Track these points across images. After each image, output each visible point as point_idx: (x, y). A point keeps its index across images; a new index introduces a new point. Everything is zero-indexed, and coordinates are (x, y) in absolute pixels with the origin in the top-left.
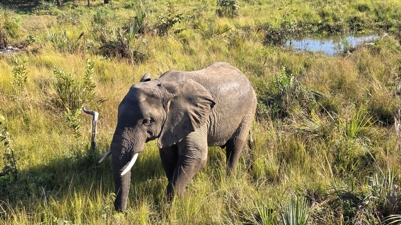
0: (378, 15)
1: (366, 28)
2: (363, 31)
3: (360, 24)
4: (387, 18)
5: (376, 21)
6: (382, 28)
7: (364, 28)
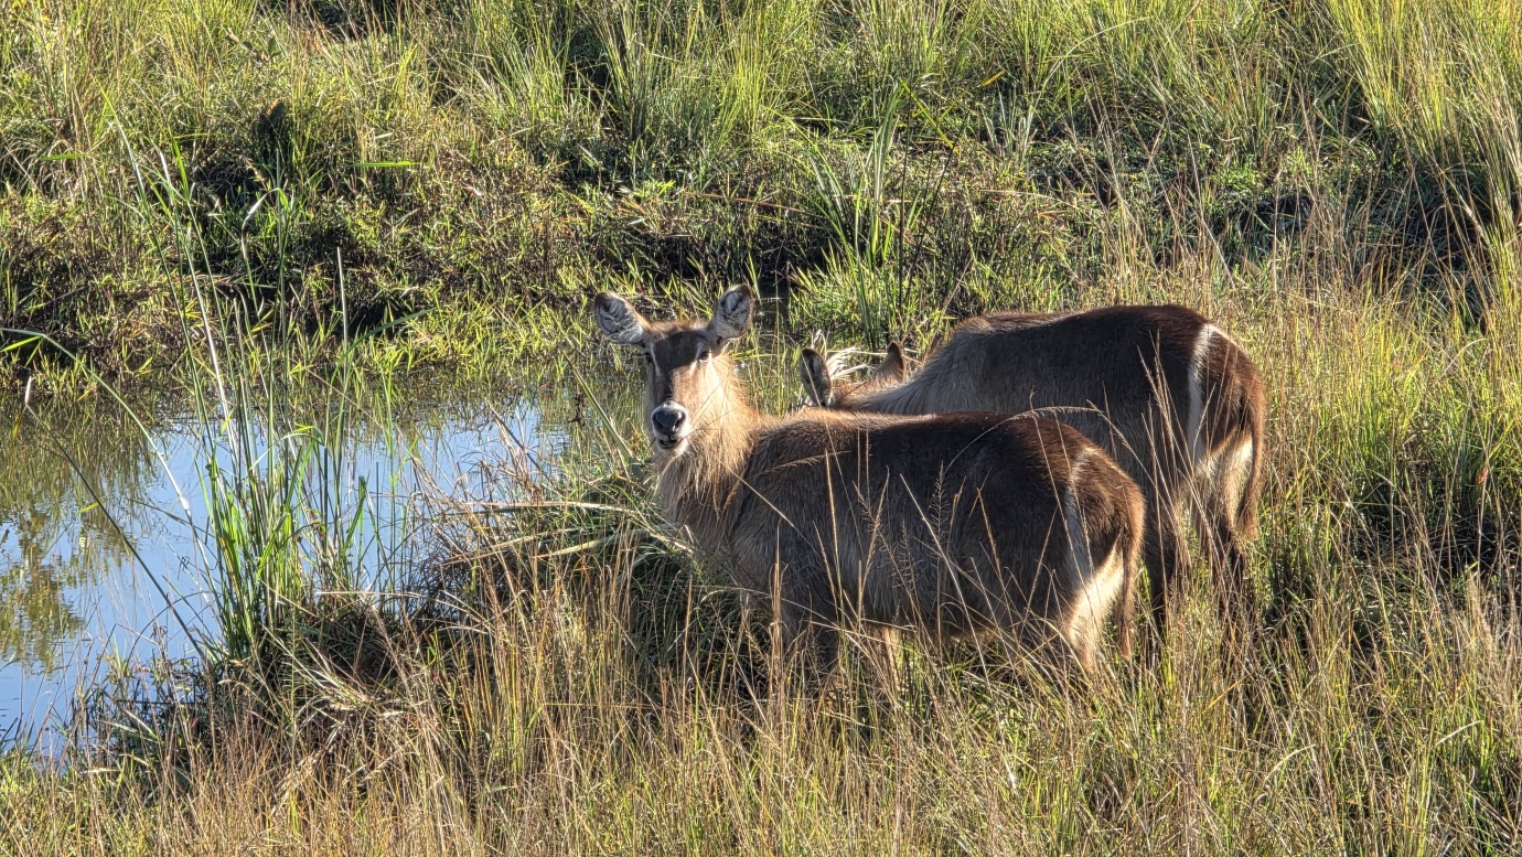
0: (602, 77)
1: (454, 282)
2: (426, 336)
3: (362, 220)
4: (742, 127)
5: (589, 175)
6: (690, 274)
7: (431, 291)
